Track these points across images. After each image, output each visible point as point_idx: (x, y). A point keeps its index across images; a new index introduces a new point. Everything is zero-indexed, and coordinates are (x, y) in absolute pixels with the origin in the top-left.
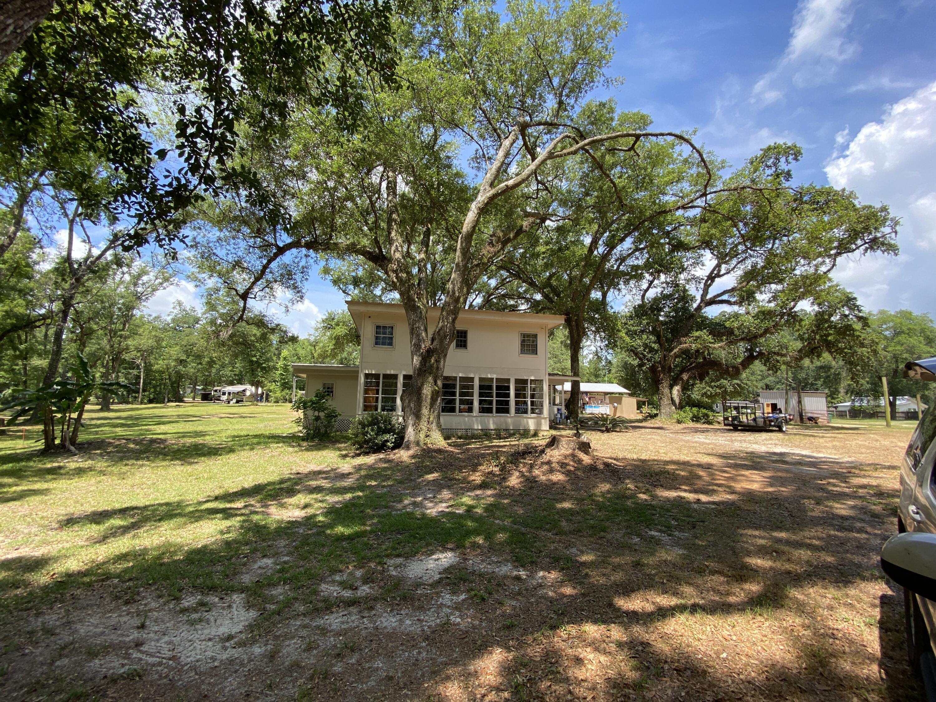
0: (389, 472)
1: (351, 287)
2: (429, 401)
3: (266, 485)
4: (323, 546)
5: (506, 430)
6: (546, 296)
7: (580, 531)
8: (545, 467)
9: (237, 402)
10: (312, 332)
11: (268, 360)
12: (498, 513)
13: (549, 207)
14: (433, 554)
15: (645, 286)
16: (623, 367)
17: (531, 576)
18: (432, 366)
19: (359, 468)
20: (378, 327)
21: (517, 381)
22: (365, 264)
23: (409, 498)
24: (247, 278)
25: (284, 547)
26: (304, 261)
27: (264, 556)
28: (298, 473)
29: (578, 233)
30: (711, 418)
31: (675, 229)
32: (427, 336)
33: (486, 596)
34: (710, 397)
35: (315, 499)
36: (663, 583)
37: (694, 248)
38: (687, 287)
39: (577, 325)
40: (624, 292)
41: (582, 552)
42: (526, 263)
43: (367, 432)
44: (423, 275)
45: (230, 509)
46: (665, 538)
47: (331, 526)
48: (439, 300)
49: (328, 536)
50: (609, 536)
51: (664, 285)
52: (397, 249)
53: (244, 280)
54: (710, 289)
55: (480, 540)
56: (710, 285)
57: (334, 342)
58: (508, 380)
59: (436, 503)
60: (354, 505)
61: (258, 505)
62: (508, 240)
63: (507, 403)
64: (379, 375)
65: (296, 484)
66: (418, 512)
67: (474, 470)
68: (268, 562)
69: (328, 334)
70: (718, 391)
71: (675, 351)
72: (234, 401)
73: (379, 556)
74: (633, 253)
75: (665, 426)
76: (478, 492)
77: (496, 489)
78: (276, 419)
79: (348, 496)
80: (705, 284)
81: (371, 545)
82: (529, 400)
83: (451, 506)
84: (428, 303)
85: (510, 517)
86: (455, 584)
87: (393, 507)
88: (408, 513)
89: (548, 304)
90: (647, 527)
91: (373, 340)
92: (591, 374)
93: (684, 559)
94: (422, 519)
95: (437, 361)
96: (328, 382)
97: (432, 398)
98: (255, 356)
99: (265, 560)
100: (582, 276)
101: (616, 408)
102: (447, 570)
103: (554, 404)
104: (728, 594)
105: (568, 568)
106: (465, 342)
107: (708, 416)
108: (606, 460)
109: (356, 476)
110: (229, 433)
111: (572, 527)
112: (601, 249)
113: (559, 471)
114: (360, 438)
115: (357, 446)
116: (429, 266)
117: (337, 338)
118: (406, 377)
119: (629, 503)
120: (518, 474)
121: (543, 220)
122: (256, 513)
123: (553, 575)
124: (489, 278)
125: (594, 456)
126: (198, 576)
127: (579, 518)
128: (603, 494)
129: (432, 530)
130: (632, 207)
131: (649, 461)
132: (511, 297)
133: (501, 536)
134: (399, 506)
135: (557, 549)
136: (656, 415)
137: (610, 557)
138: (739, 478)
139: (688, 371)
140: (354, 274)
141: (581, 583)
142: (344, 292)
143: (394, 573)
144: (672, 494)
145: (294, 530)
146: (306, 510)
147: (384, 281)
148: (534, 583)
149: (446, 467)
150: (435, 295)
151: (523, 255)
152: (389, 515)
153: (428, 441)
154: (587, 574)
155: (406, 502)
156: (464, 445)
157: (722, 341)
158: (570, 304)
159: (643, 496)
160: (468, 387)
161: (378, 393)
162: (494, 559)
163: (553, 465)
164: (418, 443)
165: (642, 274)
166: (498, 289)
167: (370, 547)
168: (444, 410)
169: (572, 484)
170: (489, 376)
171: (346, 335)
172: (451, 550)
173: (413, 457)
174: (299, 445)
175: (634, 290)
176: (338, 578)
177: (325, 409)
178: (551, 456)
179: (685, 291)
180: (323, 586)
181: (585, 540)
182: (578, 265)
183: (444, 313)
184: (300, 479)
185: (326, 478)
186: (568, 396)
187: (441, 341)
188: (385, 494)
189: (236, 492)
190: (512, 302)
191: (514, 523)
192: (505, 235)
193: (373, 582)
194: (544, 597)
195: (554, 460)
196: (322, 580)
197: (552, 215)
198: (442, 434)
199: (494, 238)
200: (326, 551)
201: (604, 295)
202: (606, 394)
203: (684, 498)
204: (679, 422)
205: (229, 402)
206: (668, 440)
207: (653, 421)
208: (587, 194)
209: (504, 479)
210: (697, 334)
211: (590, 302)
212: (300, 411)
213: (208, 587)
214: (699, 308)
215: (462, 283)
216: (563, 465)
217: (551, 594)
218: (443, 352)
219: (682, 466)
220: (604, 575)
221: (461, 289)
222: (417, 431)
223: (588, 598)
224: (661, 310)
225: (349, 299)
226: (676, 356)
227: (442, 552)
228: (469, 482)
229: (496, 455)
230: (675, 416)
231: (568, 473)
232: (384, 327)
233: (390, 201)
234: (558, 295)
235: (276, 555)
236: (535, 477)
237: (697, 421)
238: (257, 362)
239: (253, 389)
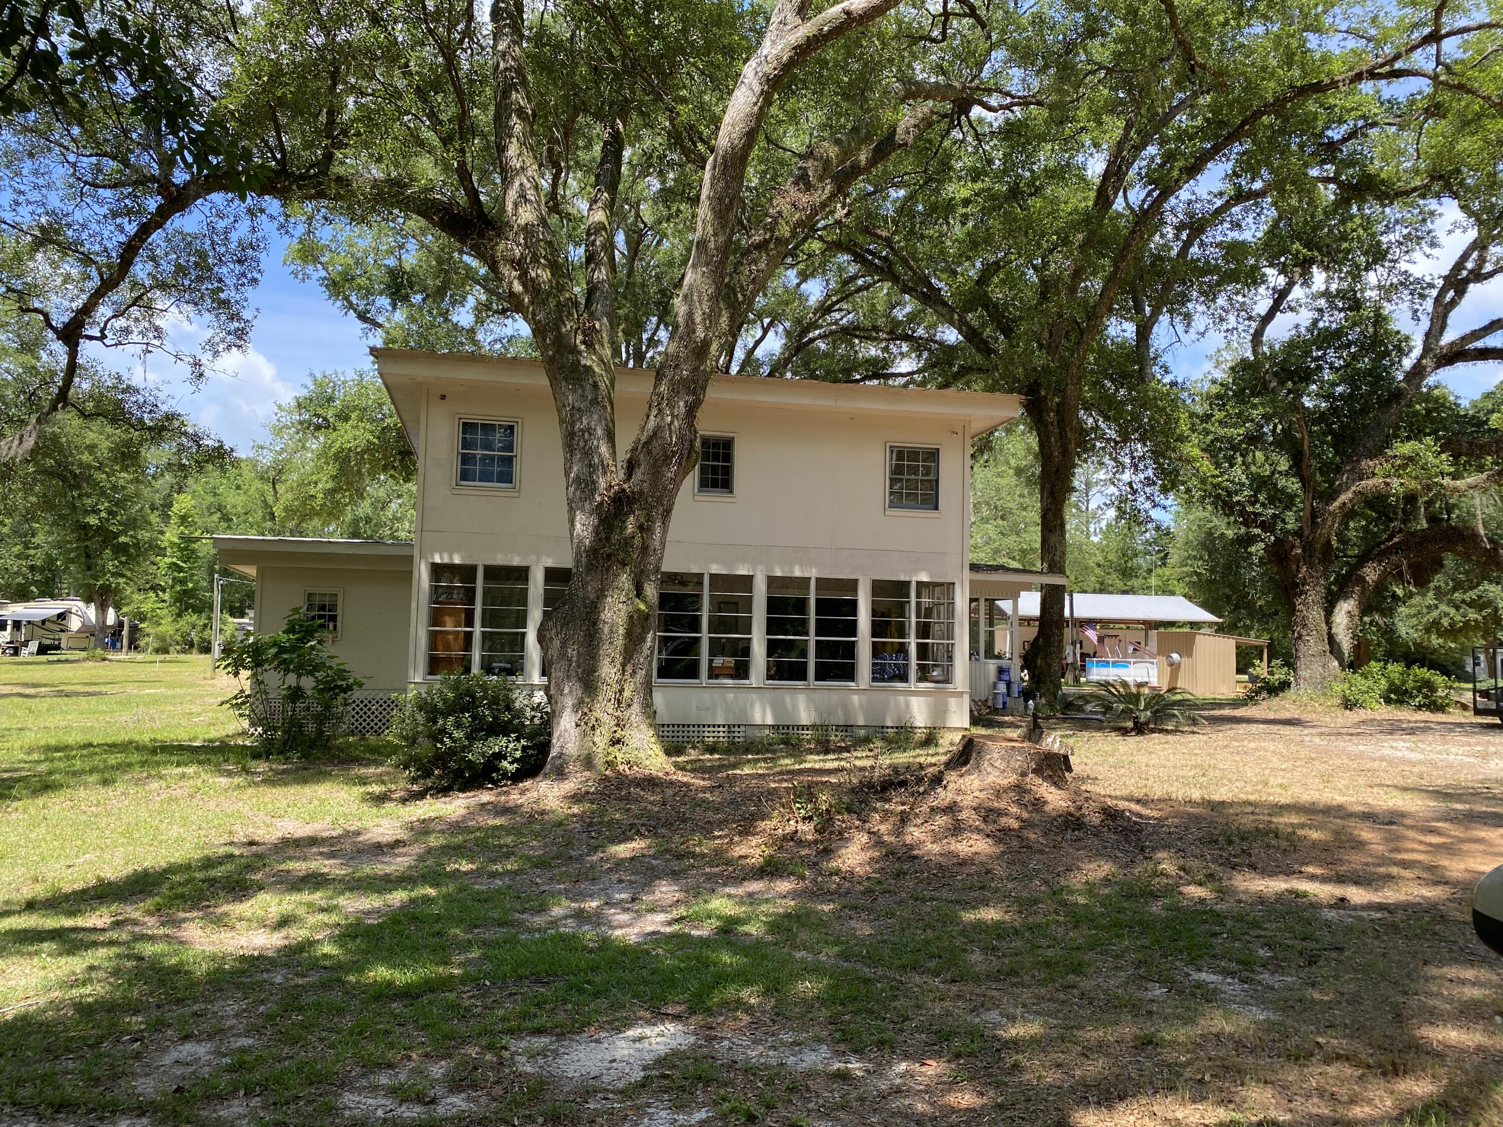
0: (509, 840)
1: (384, 301)
2: (620, 642)
3: (166, 871)
4: (341, 1012)
5: (847, 728)
6: (971, 335)
7: (1013, 973)
8: (941, 821)
9: (43, 650)
10: (266, 438)
11: (132, 524)
12: (803, 935)
13: (980, 65)
14: (628, 1024)
15: (1262, 306)
16: (1203, 545)
17: (877, 1072)
18: (627, 542)
19: (422, 829)
20: (468, 427)
21: (879, 588)
22: (423, 232)
23: (565, 903)
24: (74, 272)
25: (237, 1015)
26: (244, 227)
27: (186, 1038)
28: (251, 843)
29: (1071, 143)
30: (1441, 693)
31: (1352, 135)
32: (614, 454)
33: (759, 1111)
34: (1452, 632)
35: (310, 905)
36: (1201, 1081)
37: (1407, 193)
38: (1387, 308)
39: (1061, 422)
40: (1200, 322)
41: (1012, 1019)
42: (912, 232)
43: (443, 731)
44: (601, 274)
45: (75, 930)
46: (1232, 987)
47: (359, 967)
48: (653, 342)
49: (349, 991)
50: (1086, 984)
51: (1322, 303)
52: (523, 196)
53: (67, 278)
54: (1454, 317)
55: (751, 996)
56: (1453, 303)
57: (332, 469)
58: (852, 585)
59: (639, 914)
60: (414, 918)
61: (151, 921)
62: (855, 171)
63: (850, 650)
64: (473, 569)
65: (249, 868)
66: (588, 933)
67: (746, 831)
68: (200, 1050)
69: (314, 445)
70: (1473, 615)
71: (1344, 497)
72: (33, 646)
73: (485, 1032)
74: (1226, 206)
75: (1305, 717)
76: (755, 886)
77: (803, 878)
78: (166, 699)
79: (398, 897)
80: (1438, 300)
81: (467, 1010)
82: (912, 642)
83: (678, 920)
84: (616, 352)
85: (836, 943)
86: (682, 1088)
87: (521, 923)
88: (563, 938)
89: (979, 358)
90: (1192, 962)
91: (454, 466)
92: (1106, 566)
93: (1269, 1030)
94: (600, 949)
95: (644, 529)
96: (322, 588)
97: (629, 634)
98: (96, 512)
99: (189, 1049)
100: (1077, 275)
101: (1175, 668)
102: (661, 1061)
103: (990, 653)
104: (1353, 1101)
105: (970, 1055)
106: (728, 472)
107: (1433, 689)
108: (1110, 802)
109: (417, 849)
110: (30, 738)
111: (996, 964)
112: (1137, 195)
113: (978, 830)
114: (424, 747)
115: (412, 772)
116: (620, 239)
117: (343, 459)
118: (553, 575)
119: (1156, 908)
120: (864, 838)
121: (963, 106)
122: (152, 938)
123: (933, 1069)
124: (804, 277)
125: (1077, 793)
126: (20, 1082)
127: (1018, 944)
128: (1090, 888)
129: (627, 976)
130: (1221, 73)
131: (1231, 804)
132: (868, 333)
133: (807, 987)
134: (538, 920)
135: (948, 1014)
136: (1284, 685)
137: (1081, 1027)
138: (1466, 847)
139: (1382, 555)
140: (391, 262)
141: (998, 1085)
142: (363, 317)
143: (529, 1069)
144: (1277, 885)
145: (259, 977)
146: (284, 932)
147: (483, 283)
148: (883, 1086)
149: (668, 824)
150: (640, 326)
151: (905, 209)
152: (511, 941)
153: (620, 756)
154: (1016, 1066)
155: (557, 911)
156: (721, 768)
157: (1481, 469)
158: (1040, 359)
159: (1195, 891)
160: (733, 604)
161: (470, 622)
162: (788, 1037)
163: (963, 815)
164: (588, 762)
165: (1255, 268)
166: (828, 310)
167: (465, 1015)
168: (666, 671)
169: (1011, 863)
170: (798, 573)
171: (369, 449)
172: (677, 1018)
173: (576, 798)
174: (246, 771)
175: (1232, 319)
176: (384, 1080)
177: (317, 668)
178: (959, 791)
179: (1379, 319)
180: (348, 1098)
181: (1025, 995)
182: (1065, 241)
183: (663, 388)
184: (260, 856)
185: (332, 855)
186: (1032, 632)
187: (656, 473)
188: (498, 891)
189: (84, 891)
190: (873, 351)
191: (845, 956)
192: (846, 153)
193: (474, 1086)
194: (906, 1115)
195: (967, 801)
196: (345, 1084)
197: (989, 91)
198: (660, 738)
199: (810, 163)
200: (347, 1022)
201: (1144, 332)
202: (1151, 625)
203: (1305, 895)
204: (1348, 704)
205: (16, 652)
206: (1303, 753)
207: (1275, 702)
208: (1091, 32)
209: (828, 852)
210: (1406, 448)
211: (1102, 352)
212: (245, 674)
213: (51, 1104)
214: (1418, 372)
215: (714, 299)
216: (988, 814)
217: (920, 1107)
218: (659, 500)
219: (1319, 818)
220: (1059, 1066)
221: (711, 318)
222: (588, 726)
223: (1008, 1113)
224: (1306, 376)
225: (377, 339)
226: (1349, 514)
227: (650, 1023)
228: (728, 863)
229: (808, 793)
230: (1338, 688)
231: (1001, 836)
232: (488, 428)
233: (504, 55)
234: (1007, 331)
235: (216, 1033)
236: (911, 847)
237: (1400, 702)
238: (100, 529)
239: (91, 612)
